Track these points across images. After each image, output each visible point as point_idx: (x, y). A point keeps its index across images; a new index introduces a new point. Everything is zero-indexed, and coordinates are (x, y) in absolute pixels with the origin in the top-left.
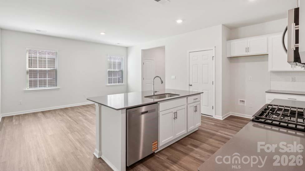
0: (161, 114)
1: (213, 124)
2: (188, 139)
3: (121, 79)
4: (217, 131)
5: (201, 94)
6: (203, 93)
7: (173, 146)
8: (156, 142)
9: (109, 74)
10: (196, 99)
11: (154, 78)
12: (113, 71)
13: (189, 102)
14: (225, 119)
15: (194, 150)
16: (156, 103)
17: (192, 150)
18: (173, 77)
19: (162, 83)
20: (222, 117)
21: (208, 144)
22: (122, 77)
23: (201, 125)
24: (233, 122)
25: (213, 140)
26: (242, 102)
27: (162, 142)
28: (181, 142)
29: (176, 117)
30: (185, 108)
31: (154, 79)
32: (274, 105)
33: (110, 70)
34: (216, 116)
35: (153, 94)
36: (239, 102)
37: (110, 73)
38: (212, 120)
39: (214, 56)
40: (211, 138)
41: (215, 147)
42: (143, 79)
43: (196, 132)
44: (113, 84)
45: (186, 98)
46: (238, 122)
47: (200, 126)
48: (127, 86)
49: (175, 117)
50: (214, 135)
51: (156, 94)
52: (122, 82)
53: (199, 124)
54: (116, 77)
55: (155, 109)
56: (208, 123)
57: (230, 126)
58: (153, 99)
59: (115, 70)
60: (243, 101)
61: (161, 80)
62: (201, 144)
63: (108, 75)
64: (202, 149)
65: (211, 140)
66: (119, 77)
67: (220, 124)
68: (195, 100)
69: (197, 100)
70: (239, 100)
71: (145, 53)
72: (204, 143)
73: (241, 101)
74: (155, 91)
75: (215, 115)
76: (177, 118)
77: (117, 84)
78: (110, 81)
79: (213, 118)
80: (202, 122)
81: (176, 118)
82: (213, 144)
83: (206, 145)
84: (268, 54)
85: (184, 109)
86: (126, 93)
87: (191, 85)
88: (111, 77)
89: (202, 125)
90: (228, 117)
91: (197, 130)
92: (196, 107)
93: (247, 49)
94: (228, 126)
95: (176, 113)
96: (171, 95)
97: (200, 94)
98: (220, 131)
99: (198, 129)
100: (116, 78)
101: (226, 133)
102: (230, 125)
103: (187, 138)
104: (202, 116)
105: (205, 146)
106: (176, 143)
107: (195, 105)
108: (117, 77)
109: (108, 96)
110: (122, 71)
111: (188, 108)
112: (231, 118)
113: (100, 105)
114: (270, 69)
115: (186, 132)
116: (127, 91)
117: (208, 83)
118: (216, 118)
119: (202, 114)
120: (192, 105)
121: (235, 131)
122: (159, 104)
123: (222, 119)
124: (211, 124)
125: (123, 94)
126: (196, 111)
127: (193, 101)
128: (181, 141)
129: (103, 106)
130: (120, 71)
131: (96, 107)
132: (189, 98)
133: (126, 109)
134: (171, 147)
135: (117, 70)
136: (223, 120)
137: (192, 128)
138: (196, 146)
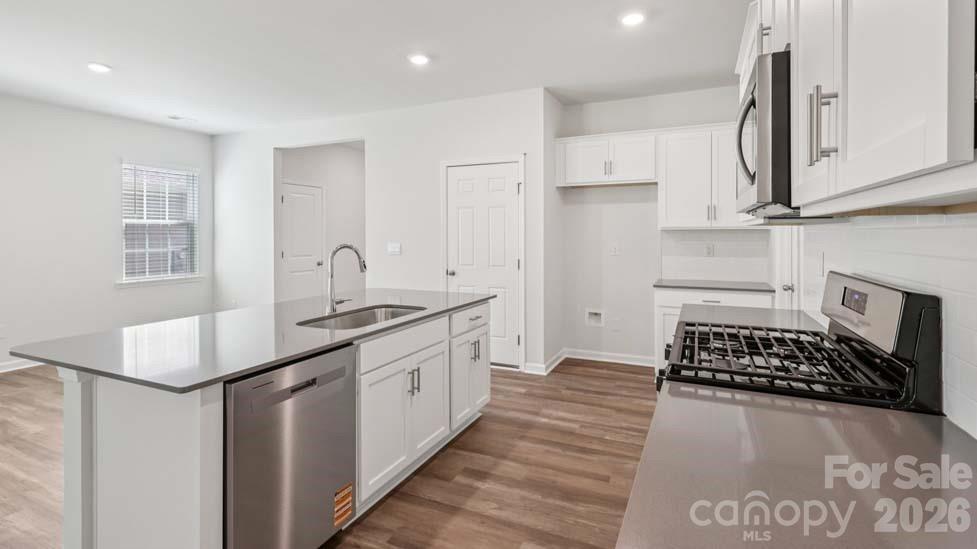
0: (364, 382)
1: (523, 390)
2: (455, 454)
3: (183, 255)
4: (537, 414)
5: (490, 301)
6: (495, 296)
7: (405, 489)
8: (346, 492)
9: (130, 236)
10: (478, 317)
11: (334, 253)
12: (151, 226)
13: (455, 331)
14: (553, 371)
15: (477, 488)
16: (348, 344)
17: (470, 492)
18: (393, 247)
19: (362, 271)
20: (544, 366)
21: (514, 460)
22: (191, 249)
23: (489, 400)
24: (574, 377)
25: (530, 445)
26: (594, 317)
27: (370, 483)
28: (429, 469)
29: (416, 385)
30: (443, 353)
31: (332, 258)
32: (700, 325)
33: (135, 221)
34: (527, 364)
35: (327, 312)
36: (587, 315)
37: (133, 233)
38: (516, 378)
39: (521, 180)
40: (522, 438)
41: (537, 464)
42: (280, 255)
43: (474, 427)
44: (148, 277)
45: (447, 318)
46: (585, 376)
47: (487, 405)
48: (214, 281)
49: (413, 388)
50: (528, 425)
51: (340, 309)
52: (192, 269)
53: (485, 398)
54: (161, 250)
55: (344, 367)
56: (508, 392)
57: (569, 392)
58: (328, 330)
59: (161, 222)
60: (596, 314)
61: (359, 258)
62: (496, 464)
63: (127, 239)
64: (499, 479)
65: (523, 445)
66: (177, 249)
67: (543, 388)
68: (473, 322)
69: (479, 322)
70: (588, 310)
71: (290, 161)
72: (504, 457)
73: (591, 314)
74: (338, 298)
75: (526, 361)
76: (418, 389)
77: (169, 276)
78: (133, 265)
79: (520, 372)
80: (492, 389)
81: (416, 391)
82: (533, 457)
83: (512, 464)
84: (656, 184)
85: (441, 357)
86: (209, 316)
87: (453, 274)
88: (142, 251)
89: (492, 398)
90: (560, 364)
91: (479, 419)
92: (476, 344)
93: (608, 168)
94: (564, 392)
95: (415, 373)
96: (394, 310)
97: (485, 300)
98: (545, 411)
99: (480, 414)
100: (165, 254)
101: (562, 414)
102: (568, 389)
103: (450, 451)
104: (492, 370)
105: (508, 467)
106: (416, 477)
107: (472, 336)
108: (170, 248)
109: (127, 332)
110: (190, 228)
111: (454, 348)
112: (568, 366)
113: (89, 376)
114: (663, 224)
115: (448, 432)
116: (211, 304)
117: (504, 266)
118: (526, 372)
119: (492, 364)
120: (465, 338)
121: (583, 403)
122: (358, 346)
123: (545, 374)
124: (517, 393)
125: (197, 318)
126: (476, 357)
127: (467, 326)
128: (431, 464)
129: (101, 379)
130: (182, 224)
131: (66, 388)
132: (456, 316)
133: (225, 383)
134: (399, 493)
135: (167, 222)
136: (549, 375)
137: (464, 415)
138: (482, 475)
